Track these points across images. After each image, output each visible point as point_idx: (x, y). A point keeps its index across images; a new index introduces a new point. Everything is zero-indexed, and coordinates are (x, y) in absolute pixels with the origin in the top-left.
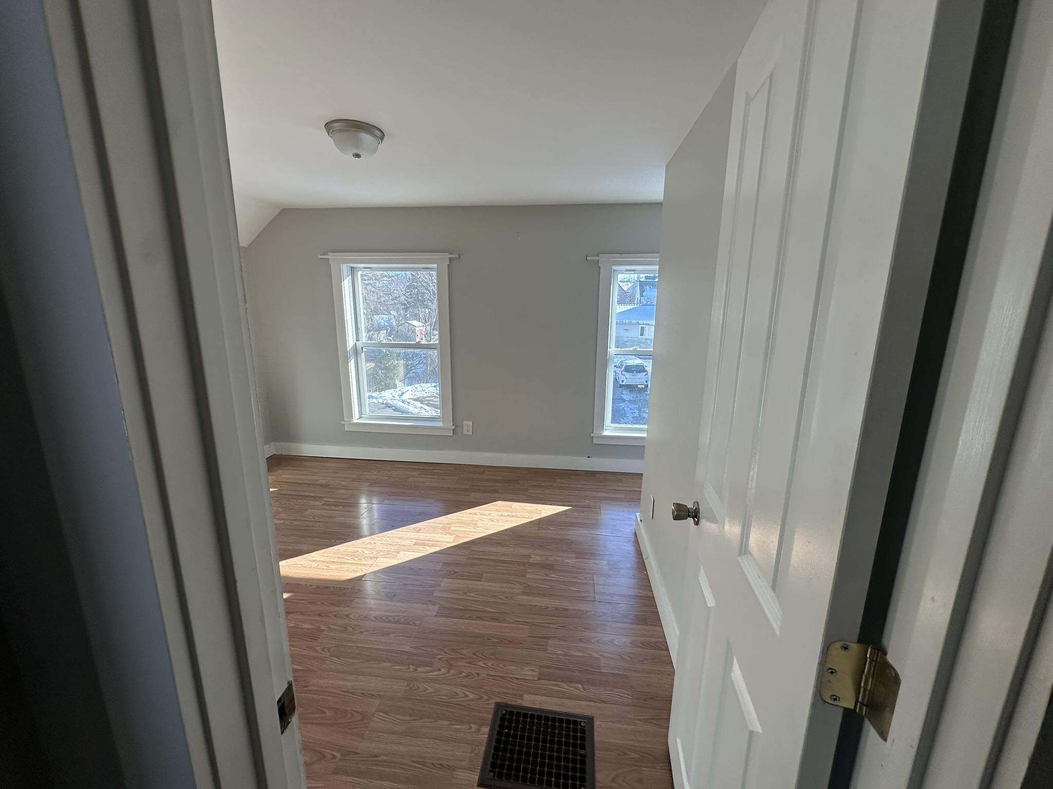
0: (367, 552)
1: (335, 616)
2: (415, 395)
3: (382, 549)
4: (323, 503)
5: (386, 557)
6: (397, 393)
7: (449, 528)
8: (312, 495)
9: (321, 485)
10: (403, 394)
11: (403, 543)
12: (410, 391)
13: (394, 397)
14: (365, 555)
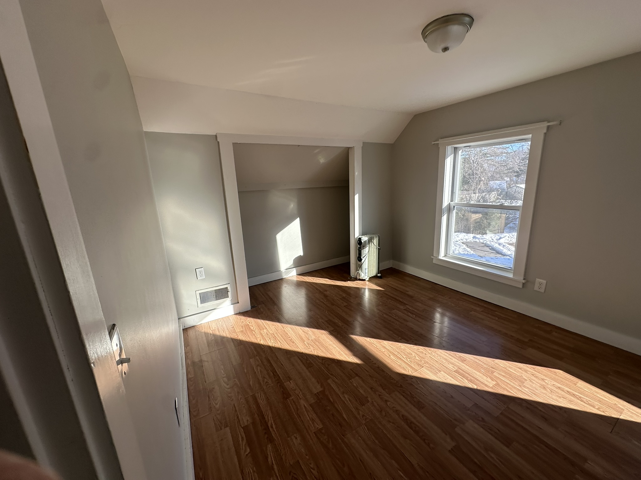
0: (417, 358)
1: (380, 395)
2: (511, 240)
3: (429, 362)
4: (405, 308)
5: (429, 370)
6: (496, 237)
7: (493, 372)
8: (401, 300)
9: (409, 296)
10: (500, 238)
11: (446, 364)
12: (507, 237)
13: (492, 239)
14: (416, 360)
